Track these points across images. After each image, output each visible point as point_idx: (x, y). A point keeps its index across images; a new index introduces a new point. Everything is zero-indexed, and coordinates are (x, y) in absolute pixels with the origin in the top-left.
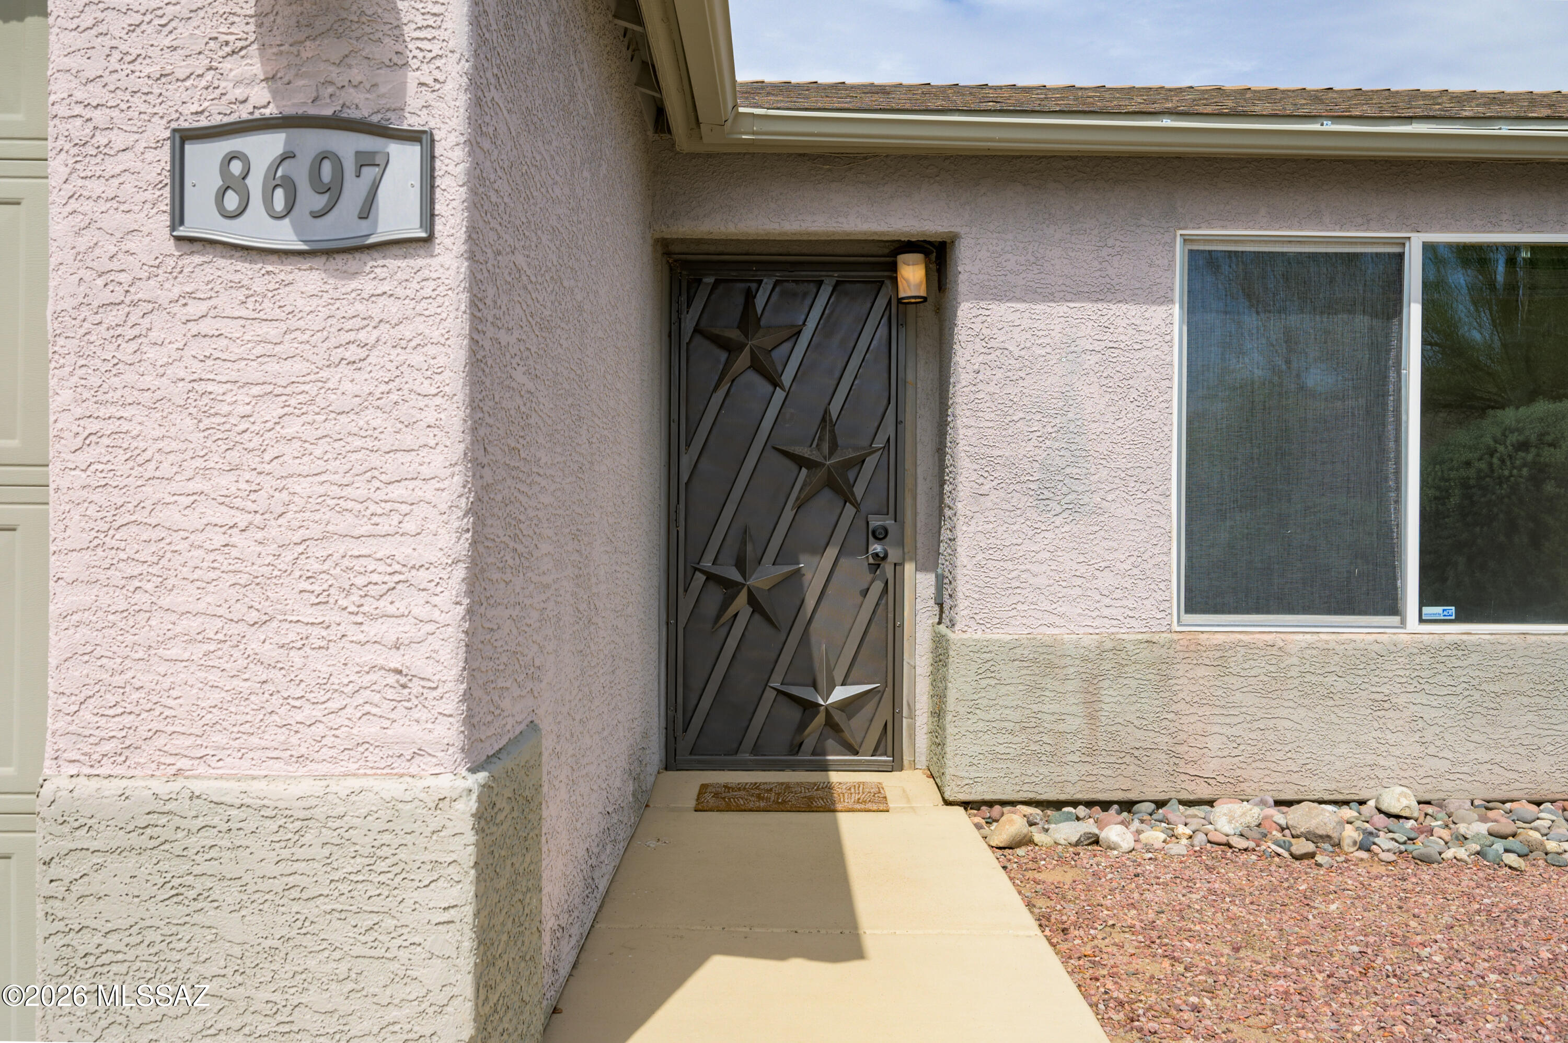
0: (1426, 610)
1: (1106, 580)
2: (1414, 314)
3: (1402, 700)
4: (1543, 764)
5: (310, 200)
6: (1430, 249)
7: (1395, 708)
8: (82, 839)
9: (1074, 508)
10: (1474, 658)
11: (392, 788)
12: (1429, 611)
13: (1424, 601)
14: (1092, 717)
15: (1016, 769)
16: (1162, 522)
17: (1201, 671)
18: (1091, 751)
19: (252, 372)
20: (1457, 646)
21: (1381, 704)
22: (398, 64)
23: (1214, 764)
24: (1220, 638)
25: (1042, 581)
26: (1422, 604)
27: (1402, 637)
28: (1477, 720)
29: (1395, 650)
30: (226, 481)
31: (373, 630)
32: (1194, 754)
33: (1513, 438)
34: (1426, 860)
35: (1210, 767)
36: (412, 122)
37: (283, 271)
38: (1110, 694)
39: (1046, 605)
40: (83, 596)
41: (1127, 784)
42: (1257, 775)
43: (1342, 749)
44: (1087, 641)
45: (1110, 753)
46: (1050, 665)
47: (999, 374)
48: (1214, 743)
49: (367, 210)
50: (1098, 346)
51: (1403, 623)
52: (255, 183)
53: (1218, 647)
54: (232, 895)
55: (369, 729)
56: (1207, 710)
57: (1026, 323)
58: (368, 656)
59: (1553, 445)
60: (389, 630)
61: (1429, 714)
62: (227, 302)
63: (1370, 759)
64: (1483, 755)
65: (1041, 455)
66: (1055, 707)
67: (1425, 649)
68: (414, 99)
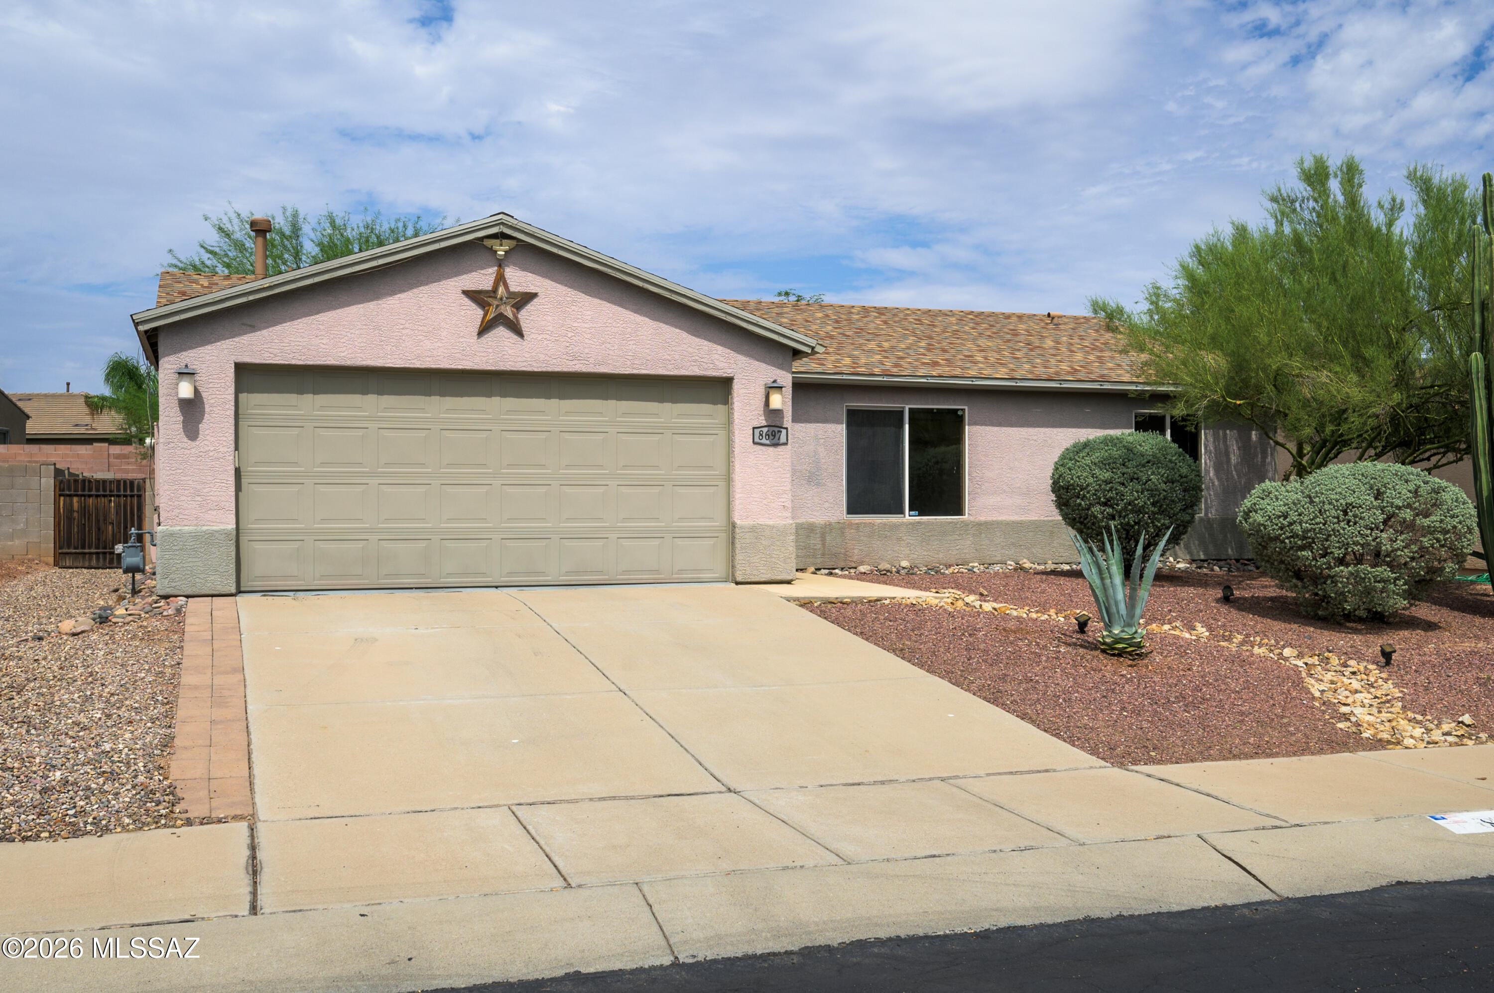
0: (911, 513)
1: (827, 505)
2: (907, 427)
3: (905, 538)
4: (941, 556)
5: (771, 437)
6: (909, 409)
7: (903, 540)
8: (743, 530)
9: (818, 484)
10: (923, 526)
11: (784, 523)
12: (912, 513)
13: (910, 510)
14: (824, 545)
15: (803, 560)
16: (841, 488)
17: (852, 531)
18: (823, 554)
19: (764, 462)
20: (919, 522)
21: (899, 539)
22: (783, 418)
23: (856, 557)
24: (857, 521)
25: (809, 505)
26: (910, 511)
27: (904, 520)
28: (924, 543)
29: (902, 524)
30: (760, 478)
31: (780, 500)
32: (851, 554)
33: (934, 460)
34: (912, 574)
35: (855, 558)
36: (785, 426)
37: (767, 448)
38: (828, 538)
39: (810, 513)
40: (741, 495)
41: (833, 564)
42: (867, 560)
43: (889, 552)
44: (822, 523)
45: (828, 555)
46: (812, 530)
47: (797, 445)
48: (856, 551)
49: (779, 439)
50: (824, 437)
51: (905, 516)
52: (764, 435)
53: (857, 524)
54: (763, 538)
55: (780, 514)
56: (854, 542)
57: (804, 430)
58: (780, 504)
59: (945, 462)
60: (783, 500)
61: (912, 542)
62: (760, 452)
63: (897, 555)
64: (925, 553)
65: (809, 469)
66: (813, 542)
67: (911, 524)
68: (785, 422)
